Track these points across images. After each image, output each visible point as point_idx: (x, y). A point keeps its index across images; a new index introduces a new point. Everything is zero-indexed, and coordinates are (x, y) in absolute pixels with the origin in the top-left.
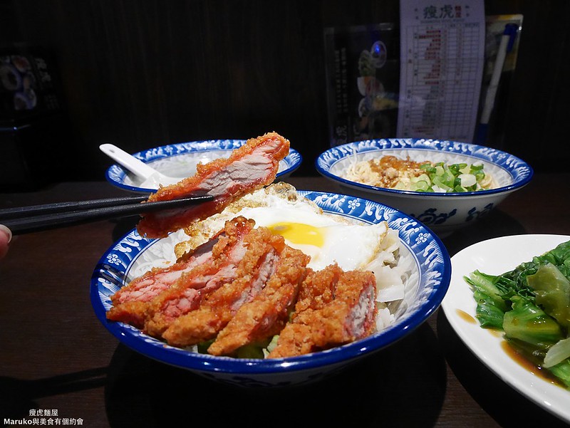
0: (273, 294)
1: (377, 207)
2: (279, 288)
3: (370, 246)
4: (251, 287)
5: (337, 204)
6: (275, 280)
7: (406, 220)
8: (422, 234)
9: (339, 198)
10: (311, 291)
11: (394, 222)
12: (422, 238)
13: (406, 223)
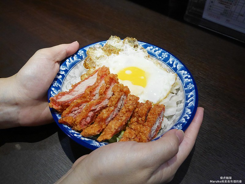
0: (122, 116)
1: (175, 60)
2: (125, 114)
3: (166, 90)
4: (114, 111)
5: (157, 53)
6: (124, 110)
7: (186, 72)
8: (191, 84)
9: (158, 50)
10: (138, 115)
11: (181, 71)
12: (190, 86)
13: (185, 74)
